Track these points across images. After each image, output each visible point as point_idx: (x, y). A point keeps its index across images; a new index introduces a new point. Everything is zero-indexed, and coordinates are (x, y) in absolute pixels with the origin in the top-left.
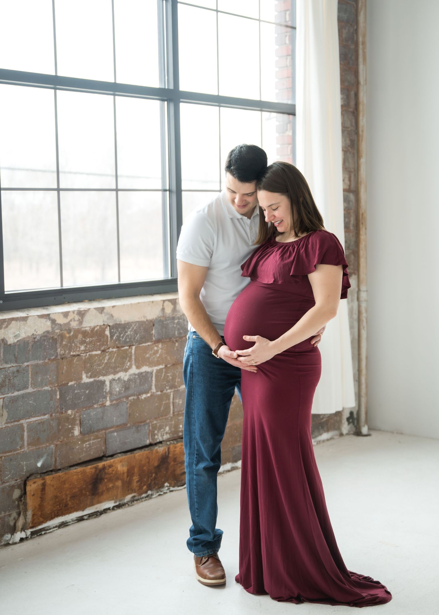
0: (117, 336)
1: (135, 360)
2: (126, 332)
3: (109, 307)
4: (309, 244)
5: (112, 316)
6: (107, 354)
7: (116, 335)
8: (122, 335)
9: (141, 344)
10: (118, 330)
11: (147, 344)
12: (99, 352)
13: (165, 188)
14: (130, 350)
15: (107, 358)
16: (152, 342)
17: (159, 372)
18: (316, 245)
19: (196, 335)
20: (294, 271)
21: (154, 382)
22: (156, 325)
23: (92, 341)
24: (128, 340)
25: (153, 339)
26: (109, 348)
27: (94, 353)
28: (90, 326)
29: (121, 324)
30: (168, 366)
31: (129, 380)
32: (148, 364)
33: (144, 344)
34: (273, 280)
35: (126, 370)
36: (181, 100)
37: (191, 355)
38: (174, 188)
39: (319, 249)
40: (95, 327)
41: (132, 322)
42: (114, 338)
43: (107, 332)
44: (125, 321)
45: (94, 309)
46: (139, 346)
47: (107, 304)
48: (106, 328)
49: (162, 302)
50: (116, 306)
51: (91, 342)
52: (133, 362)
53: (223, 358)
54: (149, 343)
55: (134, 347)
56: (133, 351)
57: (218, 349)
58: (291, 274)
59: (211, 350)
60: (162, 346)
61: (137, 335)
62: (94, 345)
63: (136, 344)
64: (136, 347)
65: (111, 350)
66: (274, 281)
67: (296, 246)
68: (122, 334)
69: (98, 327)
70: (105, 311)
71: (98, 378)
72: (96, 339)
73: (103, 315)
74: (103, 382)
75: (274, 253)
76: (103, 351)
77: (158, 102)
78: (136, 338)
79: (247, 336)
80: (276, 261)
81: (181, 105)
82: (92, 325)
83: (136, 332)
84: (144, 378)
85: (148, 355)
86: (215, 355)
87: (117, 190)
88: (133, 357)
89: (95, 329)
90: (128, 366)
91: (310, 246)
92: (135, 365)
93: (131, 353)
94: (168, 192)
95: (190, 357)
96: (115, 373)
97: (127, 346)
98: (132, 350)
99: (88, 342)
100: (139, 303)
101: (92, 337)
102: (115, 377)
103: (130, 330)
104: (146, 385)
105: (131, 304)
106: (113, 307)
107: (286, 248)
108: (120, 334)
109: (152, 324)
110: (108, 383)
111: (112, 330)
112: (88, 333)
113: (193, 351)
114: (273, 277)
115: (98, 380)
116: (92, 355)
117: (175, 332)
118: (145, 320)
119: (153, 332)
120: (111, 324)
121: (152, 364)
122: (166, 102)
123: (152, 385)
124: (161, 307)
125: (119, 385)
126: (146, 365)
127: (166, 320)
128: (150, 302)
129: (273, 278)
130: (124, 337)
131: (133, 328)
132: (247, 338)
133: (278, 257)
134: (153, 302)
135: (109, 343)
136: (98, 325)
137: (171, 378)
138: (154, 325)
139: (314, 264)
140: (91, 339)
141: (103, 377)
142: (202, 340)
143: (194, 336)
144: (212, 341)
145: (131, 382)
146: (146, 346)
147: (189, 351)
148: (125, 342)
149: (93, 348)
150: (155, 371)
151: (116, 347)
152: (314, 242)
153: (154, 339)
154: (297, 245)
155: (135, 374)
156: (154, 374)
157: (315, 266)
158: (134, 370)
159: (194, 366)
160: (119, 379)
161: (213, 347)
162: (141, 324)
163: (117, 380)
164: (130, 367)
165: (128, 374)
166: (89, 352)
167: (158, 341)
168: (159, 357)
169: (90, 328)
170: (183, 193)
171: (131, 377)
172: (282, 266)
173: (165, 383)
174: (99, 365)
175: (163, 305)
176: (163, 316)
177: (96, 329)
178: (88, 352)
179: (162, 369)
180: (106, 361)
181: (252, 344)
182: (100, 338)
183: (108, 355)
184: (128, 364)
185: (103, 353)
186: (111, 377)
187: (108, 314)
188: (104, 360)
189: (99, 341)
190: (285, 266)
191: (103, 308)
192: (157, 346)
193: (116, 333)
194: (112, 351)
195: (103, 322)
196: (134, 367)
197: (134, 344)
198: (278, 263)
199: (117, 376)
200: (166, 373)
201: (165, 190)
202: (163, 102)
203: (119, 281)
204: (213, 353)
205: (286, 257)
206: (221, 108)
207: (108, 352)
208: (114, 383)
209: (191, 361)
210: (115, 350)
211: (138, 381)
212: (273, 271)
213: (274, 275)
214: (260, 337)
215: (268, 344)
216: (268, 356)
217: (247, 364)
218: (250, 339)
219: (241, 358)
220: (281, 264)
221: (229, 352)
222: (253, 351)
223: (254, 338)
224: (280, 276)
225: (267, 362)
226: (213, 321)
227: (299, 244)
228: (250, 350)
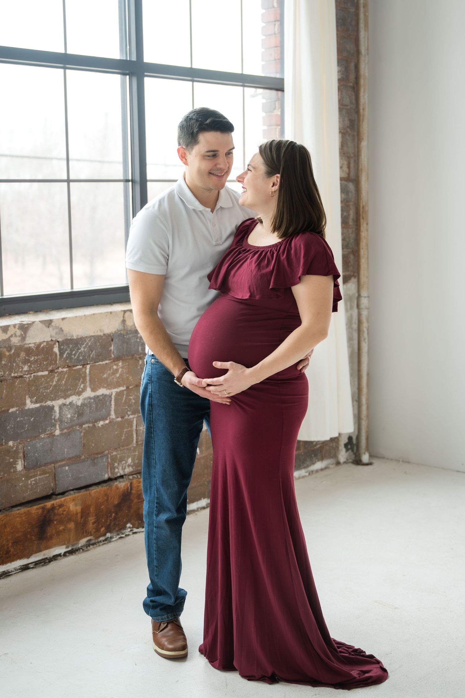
0: (68, 353)
1: (90, 381)
2: (79, 349)
3: (58, 319)
4: (292, 249)
5: (61, 330)
6: (56, 375)
7: (67, 352)
8: (74, 352)
9: (98, 362)
10: (69, 347)
11: (104, 363)
12: (46, 373)
13: (128, 178)
14: (83, 370)
15: (56, 379)
16: (110, 360)
17: (119, 394)
18: (300, 252)
19: (155, 359)
20: (274, 283)
21: (113, 406)
22: (116, 340)
23: (37, 360)
24: (81, 358)
25: (111, 356)
26: (58, 368)
27: (40, 374)
28: (34, 342)
29: (73, 339)
30: (130, 387)
31: (83, 405)
32: (105, 386)
33: (101, 363)
34: (248, 295)
35: (79, 394)
36: (146, 74)
37: (150, 383)
38: (137, 178)
39: (304, 257)
40: (40, 344)
41: (86, 337)
42: (65, 356)
43: (56, 350)
44: (78, 336)
45: (39, 322)
46: (95, 365)
47: (56, 316)
48: (55, 344)
49: (123, 313)
50: (66, 318)
51: (36, 361)
52: (88, 384)
53: (188, 386)
54: (107, 362)
55: (88, 367)
56: (88, 371)
57: (181, 376)
58: (271, 287)
59: (174, 377)
60: (122, 364)
61: (92, 352)
62: (40, 364)
63: (91, 363)
64: (91, 366)
65: (60, 369)
66: (250, 296)
67: (275, 251)
68: (74, 351)
69: (45, 344)
70: (53, 324)
71: (45, 403)
72: (43, 358)
73: (51, 329)
74: (52, 408)
76: (52, 371)
78: (91, 356)
79: (218, 362)
80: (251, 271)
81: (146, 79)
82: (38, 341)
83: (91, 349)
84: (102, 401)
85: (105, 376)
86: (178, 383)
87: (68, 181)
88: (88, 378)
89: (41, 346)
90: (81, 388)
91: (293, 251)
92: (90, 387)
93: (86, 373)
94: (130, 183)
95: (148, 385)
96: (66, 397)
97: (81, 365)
98: (86, 370)
99: (32, 361)
100: (94, 314)
101: (37, 356)
102: (66, 402)
103: (84, 346)
104: (104, 410)
105: (85, 315)
106: (63, 319)
107: (263, 254)
108: (71, 351)
109: (110, 339)
110: (57, 409)
111: (62, 347)
112: (33, 350)
113: (152, 378)
114: (249, 291)
115: (45, 405)
116: (37, 376)
117: (138, 348)
118: (102, 334)
119: (112, 348)
120: (60, 340)
121: (110, 386)
122: (128, 77)
123: (111, 410)
124: (122, 319)
125: (71, 411)
126: (103, 387)
127: (127, 334)
128: (107, 312)
130: (77, 355)
131: (87, 344)
132: (218, 365)
133: (253, 265)
134: (111, 313)
135: (58, 362)
136: (44, 341)
137: (133, 401)
138: (112, 340)
139: (299, 276)
140: (36, 357)
141: (51, 402)
142: (162, 366)
143: (153, 360)
144: (174, 366)
145: (85, 407)
146: (103, 364)
147: (147, 378)
148: (78, 360)
149: (38, 368)
150: (114, 394)
151: (66, 366)
152: (298, 246)
153: (113, 356)
154: (276, 250)
155: (90, 398)
156: (113, 397)
157: (300, 278)
158: (89, 393)
159: (154, 396)
160: (71, 403)
161: (176, 373)
162: (97, 338)
163: (68, 405)
164: (84, 390)
165: (81, 397)
166: (34, 373)
167: (118, 359)
168: (119, 378)
169: (35, 345)
170: (149, 184)
171: (86, 401)
172: (259, 277)
173: (127, 407)
174: (46, 388)
175: (123, 317)
176: (124, 330)
177: (42, 345)
178: (32, 372)
179: (123, 391)
180: (54, 383)
181: (224, 372)
182: (47, 356)
183: (57, 377)
184: (82, 386)
185: (50, 374)
186: (61, 401)
187: (56, 327)
188: (53, 382)
189: (47, 359)
190: (262, 276)
191: (51, 321)
192: (117, 365)
193: (66, 350)
194: (62, 372)
195: (51, 337)
196: (89, 389)
197: (89, 363)
198: (254, 273)
199: (68, 401)
200: (128, 395)
201: (127, 181)
202: (124, 76)
203: (72, 288)
204: (175, 381)
205: (263, 266)
206: (195, 83)
207: (57, 372)
208: (65, 409)
209: (149, 391)
210: (65, 370)
211: (94, 406)
212: (248, 283)
213: (249, 288)
214: (234, 363)
215: (243, 372)
216: (244, 386)
217: (218, 395)
218: (221, 365)
219: (211, 388)
220: (258, 275)
221: (196, 380)
222: (225, 380)
223: (227, 365)
224: (257, 291)
225: (243, 392)
226: (175, 341)
227: (278, 248)
228: (222, 378)
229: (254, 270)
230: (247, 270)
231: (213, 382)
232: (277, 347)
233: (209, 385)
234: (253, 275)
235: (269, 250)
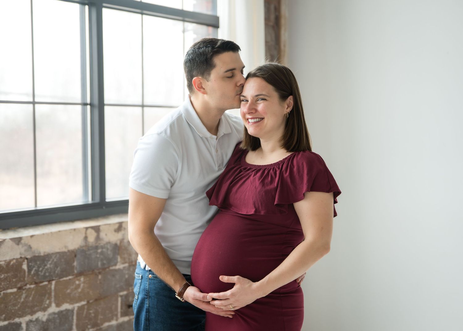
0: (36, 270)
1: (55, 296)
2: (46, 265)
3: (27, 237)
4: (294, 167)
5: (30, 247)
6: (24, 292)
7: (34, 269)
8: (41, 269)
9: (62, 278)
10: (36, 264)
11: (68, 278)
12: (15, 290)
13: (85, 102)
14: (49, 286)
15: (24, 296)
16: (73, 275)
17: (81, 308)
18: (303, 169)
19: (153, 274)
20: (279, 199)
21: (75, 321)
22: (78, 256)
23: (7, 277)
24: (47, 274)
25: (74, 272)
26: (26, 285)
27: (10, 291)
28: (5, 259)
29: (41, 256)
30: (91, 301)
31: (48, 320)
32: (68, 301)
33: (65, 279)
34: (254, 210)
35: (45, 309)
36: (104, 5)
37: (147, 298)
38: (96, 102)
39: (308, 174)
40: (10, 261)
41: (53, 254)
42: (32, 272)
43: (25, 267)
44: (45, 252)
45: (10, 240)
46: (60, 281)
47: (25, 233)
48: (24, 261)
49: (85, 230)
50: (34, 235)
51: (5, 279)
52: (53, 299)
53: (191, 301)
54: (70, 277)
55: (54, 283)
56: (53, 287)
57: (183, 291)
58: (275, 203)
59: (174, 292)
60: (84, 279)
61: (57, 267)
62: (10, 281)
63: (57, 278)
64: (56, 282)
65: (28, 286)
66: (256, 211)
67: (277, 169)
68: (41, 267)
69: (14, 261)
70: (23, 241)
71: (13, 320)
72: (12, 275)
73: (20, 246)
74: (19, 325)
75: (252, 178)
76: (20, 288)
77: (77, 6)
78: (56, 272)
79: (224, 276)
80: (255, 187)
81: (105, 11)
82: (8, 258)
83: (56, 265)
84: (65, 316)
85: (69, 291)
86: (179, 298)
87: (34, 103)
88: (53, 294)
89: (10, 263)
90: (47, 304)
91: (295, 169)
92: (55, 303)
93: (51, 288)
94: (89, 107)
95: (145, 300)
96: (33, 313)
97: (46, 281)
98: (51, 286)
99: (2, 278)
100: (59, 231)
101: (7, 273)
102: (32, 318)
103: (50, 262)
104: (67, 325)
105: (51, 233)
106: (32, 236)
107: (266, 172)
108: (39, 267)
109: (73, 255)
110: (24, 326)
111: (30, 264)
112: (3, 268)
113: (150, 294)
114: (253, 206)
115: (13, 323)
116: (7, 293)
117: (98, 264)
118: (66, 250)
119: (75, 264)
120: (28, 257)
121: (72, 301)
122: (87, 7)
123: (72, 325)
124: (84, 235)
125: (37, 327)
126: (67, 302)
127: (89, 250)
128: (71, 230)
129: (254, 208)
130: (43, 272)
131: (53, 260)
132: (225, 279)
133: (257, 183)
134: (75, 230)
135: (26, 279)
136: (14, 259)
137: (93, 315)
138: (75, 256)
139: (303, 193)
140: (6, 275)
141: (19, 319)
142: (161, 281)
143: (150, 275)
144: (175, 282)
145: (50, 323)
146: (67, 280)
147: (143, 293)
148: (45, 277)
149: (7, 286)
150: (76, 309)
151: (33, 283)
152: (300, 165)
153: (76, 272)
154: (279, 168)
155: (54, 313)
156: (75, 312)
157: (304, 194)
158: (53, 309)
159: (151, 311)
160: (37, 320)
161: (177, 289)
162: (62, 255)
163: (34, 321)
164: (49, 306)
165: (47, 313)
166: (4, 290)
167: (80, 274)
168: (81, 292)
169: (6, 262)
170: (106, 109)
171: (51, 317)
172: (263, 194)
173: (87, 321)
174: (14, 305)
175: (86, 233)
176: (86, 246)
177: (12, 263)
178: (2, 290)
179: (83, 306)
180: (22, 300)
181: (231, 286)
182: (16, 273)
183: (25, 293)
184: (48, 302)
185: (19, 291)
186: (28, 318)
187: (26, 245)
188: (21, 299)
189: (15, 276)
190: (267, 192)
191: (20, 239)
192: (79, 280)
193: (34, 267)
194: (30, 288)
195: (21, 254)
196: (53, 305)
197: (54, 278)
198: (259, 189)
199: (34, 317)
200: (88, 309)
201: (85, 104)
202: (83, 6)
203: (36, 206)
204: (177, 296)
205: (267, 183)
206: (144, 16)
207: (25, 289)
208: (32, 325)
209: (146, 306)
210: (32, 286)
211: (58, 321)
212: (252, 200)
213: (254, 204)
214: (241, 277)
215: (250, 286)
216: (249, 299)
217: (223, 309)
218: (228, 280)
219: (216, 302)
220: (262, 191)
221: (200, 295)
222: (233, 295)
223: (234, 279)
224: (262, 206)
225: (248, 307)
226: (172, 256)
227: (280, 167)
228: (229, 293)
229: (258, 187)
230: (250, 186)
231: (219, 296)
232: (283, 262)
233: (214, 299)
234: (257, 192)
235: (271, 168)
